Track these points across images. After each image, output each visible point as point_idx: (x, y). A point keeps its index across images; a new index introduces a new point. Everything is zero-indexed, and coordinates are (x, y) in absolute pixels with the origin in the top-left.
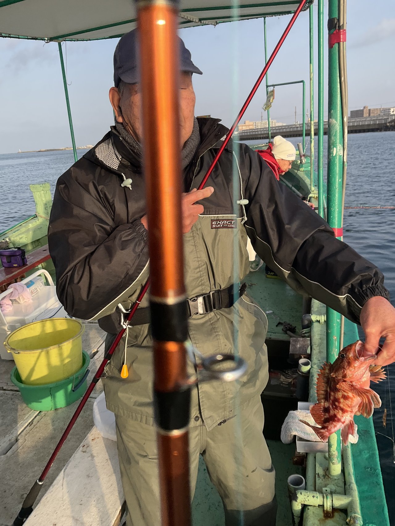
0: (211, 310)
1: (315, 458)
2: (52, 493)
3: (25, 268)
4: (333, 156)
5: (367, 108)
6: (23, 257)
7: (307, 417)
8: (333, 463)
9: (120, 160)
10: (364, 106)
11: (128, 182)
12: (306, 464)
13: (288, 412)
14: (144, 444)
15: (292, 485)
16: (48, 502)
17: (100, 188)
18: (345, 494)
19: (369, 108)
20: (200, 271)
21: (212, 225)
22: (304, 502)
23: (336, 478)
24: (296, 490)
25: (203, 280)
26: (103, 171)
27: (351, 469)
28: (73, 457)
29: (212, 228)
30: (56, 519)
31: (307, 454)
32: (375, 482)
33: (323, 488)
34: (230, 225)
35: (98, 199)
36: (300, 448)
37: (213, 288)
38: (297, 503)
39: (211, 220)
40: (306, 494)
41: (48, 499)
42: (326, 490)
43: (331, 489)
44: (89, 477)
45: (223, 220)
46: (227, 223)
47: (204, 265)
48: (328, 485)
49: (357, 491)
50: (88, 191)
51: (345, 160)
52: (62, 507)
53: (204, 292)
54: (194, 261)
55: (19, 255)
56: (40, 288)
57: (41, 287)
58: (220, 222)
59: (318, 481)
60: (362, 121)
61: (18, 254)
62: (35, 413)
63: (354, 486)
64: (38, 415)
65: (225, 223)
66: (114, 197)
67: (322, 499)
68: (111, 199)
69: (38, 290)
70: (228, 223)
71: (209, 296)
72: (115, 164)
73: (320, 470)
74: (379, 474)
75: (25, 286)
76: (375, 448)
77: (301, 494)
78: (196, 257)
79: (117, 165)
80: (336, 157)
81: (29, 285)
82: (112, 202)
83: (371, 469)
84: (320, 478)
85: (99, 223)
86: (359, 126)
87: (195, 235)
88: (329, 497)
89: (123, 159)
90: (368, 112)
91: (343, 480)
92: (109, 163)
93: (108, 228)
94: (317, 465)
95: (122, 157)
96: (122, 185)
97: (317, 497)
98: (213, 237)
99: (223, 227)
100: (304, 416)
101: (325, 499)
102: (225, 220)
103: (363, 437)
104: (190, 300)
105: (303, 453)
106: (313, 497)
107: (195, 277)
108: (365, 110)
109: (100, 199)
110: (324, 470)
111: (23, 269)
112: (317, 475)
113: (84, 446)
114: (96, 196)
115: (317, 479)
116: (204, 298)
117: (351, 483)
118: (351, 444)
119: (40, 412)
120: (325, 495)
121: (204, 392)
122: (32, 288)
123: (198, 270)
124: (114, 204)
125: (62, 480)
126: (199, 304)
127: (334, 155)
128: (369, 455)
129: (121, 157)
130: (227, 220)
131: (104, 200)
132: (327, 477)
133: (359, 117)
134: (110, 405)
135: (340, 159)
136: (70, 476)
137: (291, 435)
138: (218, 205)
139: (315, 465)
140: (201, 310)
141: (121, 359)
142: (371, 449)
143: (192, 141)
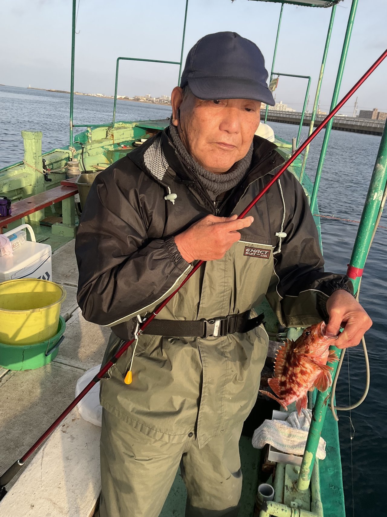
0: (225, 335)
1: (285, 468)
2: (31, 471)
3: (8, 218)
4: (372, 200)
5: (377, 110)
6: (8, 208)
7: (282, 428)
8: (304, 479)
9: (167, 169)
10: (374, 108)
11: (172, 197)
12: (275, 473)
13: (264, 420)
14: (133, 445)
15: (262, 494)
16: (26, 481)
17: (141, 196)
18: (311, 511)
19: (378, 111)
20: (224, 296)
21: (245, 251)
22: (273, 513)
23: (303, 492)
24: (266, 500)
25: (225, 303)
26: (147, 178)
27: (318, 486)
28: (53, 436)
29: (244, 255)
30: (34, 500)
31: (276, 463)
32: (338, 501)
33: (291, 502)
34: (262, 255)
35: (136, 208)
36: (272, 457)
37: (231, 312)
38: (266, 513)
39: (246, 247)
40: (276, 507)
41: (26, 477)
42: (294, 505)
43: (298, 504)
44: (68, 459)
45: (257, 249)
46: (260, 252)
47: (229, 290)
48: (295, 498)
49: (322, 509)
50: (127, 198)
51: (382, 206)
52: (41, 488)
53: (222, 315)
54: (221, 285)
55: (5, 205)
56: (22, 243)
57: (22, 241)
58: (253, 250)
59: (287, 493)
60: (370, 123)
61: (3, 204)
62: (4, 371)
63: (320, 504)
64: (7, 373)
65: (258, 252)
66: (153, 208)
67: (290, 513)
68: (150, 210)
69: (20, 244)
70: (262, 252)
71: (226, 321)
72: (161, 173)
73: (288, 482)
74: (342, 493)
75: (8, 240)
76: (340, 467)
77: (271, 505)
78: (223, 282)
79: (163, 174)
80: (375, 201)
81: (11, 238)
82: (150, 213)
83: (334, 487)
84: (288, 490)
85: (133, 235)
86: (366, 127)
87: (227, 259)
88: (297, 511)
89: (170, 168)
90: (377, 114)
91: (310, 496)
92: (155, 170)
93: (140, 240)
94: (287, 476)
95: (170, 166)
96: (166, 198)
97: (286, 511)
98: (244, 263)
99: (256, 256)
100: (279, 426)
101: (293, 514)
102: (259, 249)
103: (329, 454)
104: (208, 321)
105: (273, 462)
106: (282, 510)
107: (218, 301)
108: (374, 112)
109: (138, 209)
110: (292, 483)
111: (6, 219)
112: (285, 487)
113: (64, 425)
114: (134, 204)
115: (285, 491)
116: (221, 322)
117: (317, 500)
118: (319, 460)
119: (9, 370)
120: (293, 510)
121: (205, 413)
122: (15, 241)
123: (222, 294)
124: (151, 216)
125: (41, 459)
126: (215, 327)
127: (374, 200)
128: (334, 473)
129: (168, 166)
130: (261, 249)
131: (142, 210)
132: (294, 490)
133: (367, 118)
134: (105, 403)
135: (378, 204)
136: (49, 456)
137: (264, 443)
138: (256, 233)
139: (284, 477)
140: (216, 333)
141: (126, 364)
142: (335, 466)
143: (245, 162)
